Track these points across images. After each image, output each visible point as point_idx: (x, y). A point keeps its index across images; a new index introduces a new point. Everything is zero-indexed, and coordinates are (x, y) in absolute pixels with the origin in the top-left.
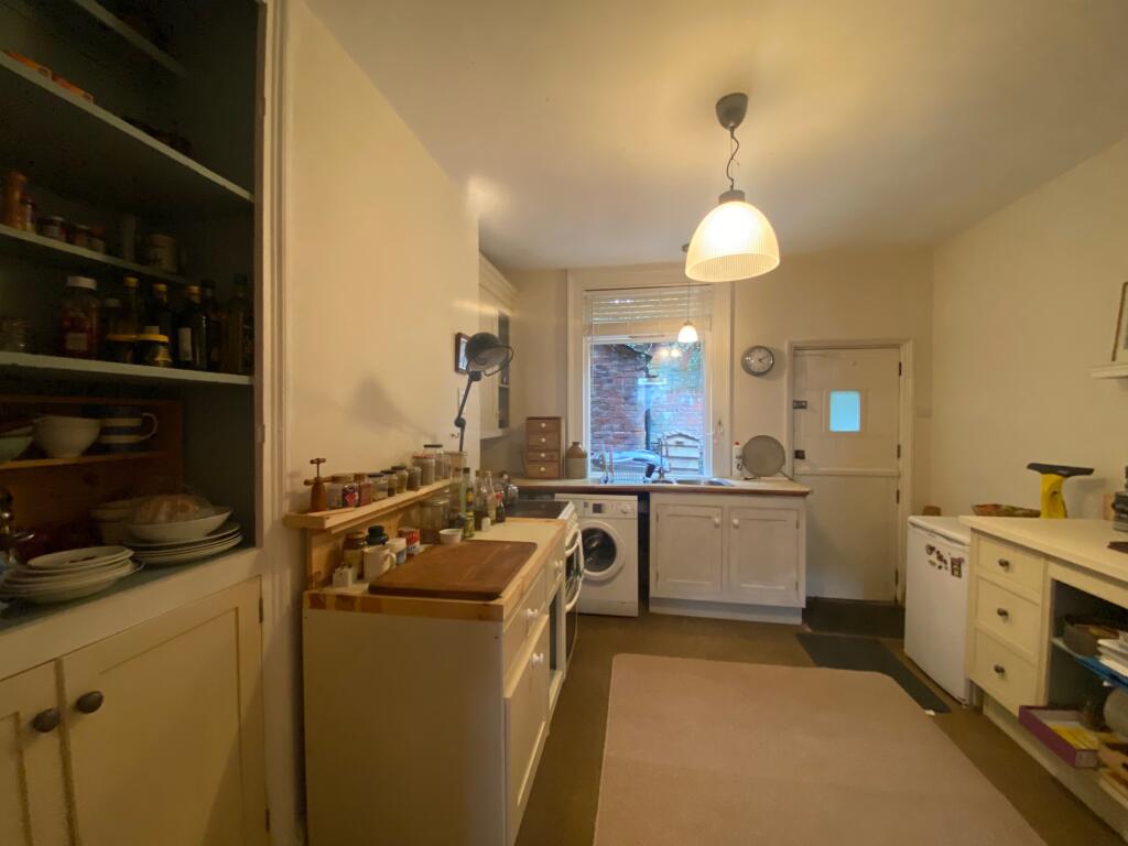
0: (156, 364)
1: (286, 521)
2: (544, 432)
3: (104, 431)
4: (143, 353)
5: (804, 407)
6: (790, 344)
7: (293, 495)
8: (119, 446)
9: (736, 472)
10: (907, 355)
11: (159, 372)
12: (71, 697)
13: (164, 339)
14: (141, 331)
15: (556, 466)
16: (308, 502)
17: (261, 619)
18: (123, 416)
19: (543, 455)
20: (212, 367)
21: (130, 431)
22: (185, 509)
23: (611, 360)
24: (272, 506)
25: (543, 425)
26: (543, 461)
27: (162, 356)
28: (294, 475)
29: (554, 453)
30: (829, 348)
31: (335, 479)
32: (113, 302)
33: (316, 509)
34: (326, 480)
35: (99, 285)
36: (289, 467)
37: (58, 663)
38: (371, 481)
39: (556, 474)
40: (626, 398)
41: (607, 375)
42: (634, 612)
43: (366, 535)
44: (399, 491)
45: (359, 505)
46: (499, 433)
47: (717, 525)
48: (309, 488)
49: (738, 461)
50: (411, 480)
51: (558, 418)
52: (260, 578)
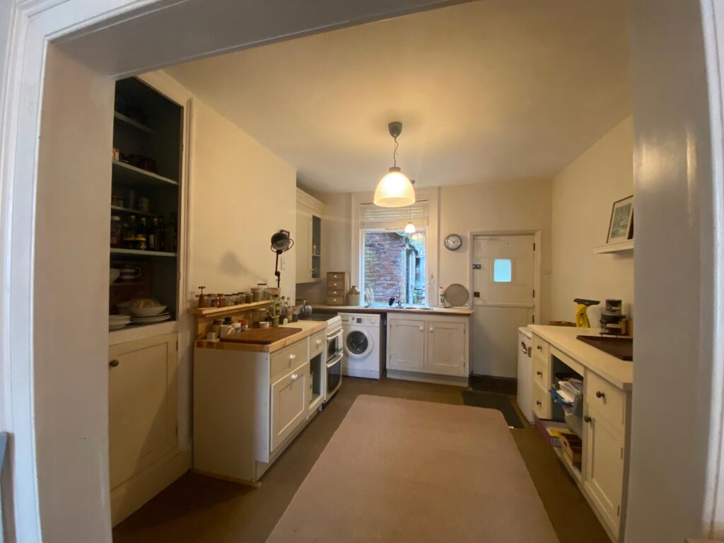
0: (140, 249)
1: (188, 311)
2: (336, 280)
3: (122, 274)
4: (136, 245)
5: (480, 268)
6: (471, 233)
7: (192, 302)
8: (126, 280)
9: (440, 303)
10: (537, 239)
11: (142, 252)
13: (144, 239)
14: (136, 236)
15: (342, 298)
16: (198, 305)
18: (128, 268)
20: (162, 250)
21: (131, 274)
22: (149, 304)
24: (183, 303)
25: (336, 276)
26: (335, 296)
27: (143, 246)
28: (192, 293)
29: (341, 291)
30: (493, 236)
31: (209, 295)
32: (126, 225)
33: (200, 307)
34: (206, 296)
35: (121, 219)
36: (190, 289)
38: (226, 297)
39: (342, 303)
40: (394, 262)
41: (383, 249)
42: (377, 376)
43: (223, 320)
44: (241, 303)
45: (219, 307)
46: (313, 280)
47: (422, 331)
48: (198, 298)
49: (442, 297)
50: (247, 298)
51: (343, 273)
52: (177, 333)
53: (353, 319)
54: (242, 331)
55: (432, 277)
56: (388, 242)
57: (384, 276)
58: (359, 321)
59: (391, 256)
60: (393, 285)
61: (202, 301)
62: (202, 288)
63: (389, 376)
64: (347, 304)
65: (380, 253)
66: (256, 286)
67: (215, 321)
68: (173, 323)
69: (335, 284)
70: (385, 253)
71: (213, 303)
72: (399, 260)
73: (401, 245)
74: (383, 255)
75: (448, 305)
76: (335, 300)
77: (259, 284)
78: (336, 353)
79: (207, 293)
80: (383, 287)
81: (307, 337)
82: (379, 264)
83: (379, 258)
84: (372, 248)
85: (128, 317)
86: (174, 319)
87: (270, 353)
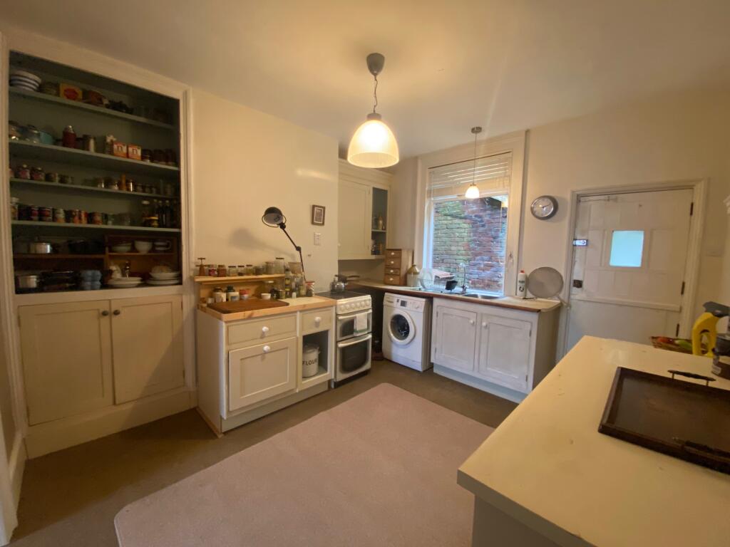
0: (153, 226)
1: (192, 279)
2: (393, 258)
4: (148, 223)
6: (572, 193)
7: (194, 270)
8: (160, 251)
9: (518, 292)
11: (156, 229)
12: (113, 310)
13: (157, 218)
14: (154, 217)
15: (398, 278)
16: (197, 273)
17: (182, 308)
18: (161, 241)
19: (392, 271)
23: (485, 210)
24: (187, 269)
25: (393, 254)
26: (392, 275)
27: (156, 224)
28: (194, 263)
29: (397, 270)
31: (209, 266)
33: (200, 275)
34: (206, 266)
36: (192, 260)
37: (110, 300)
38: (229, 269)
40: (494, 238)
41: (482, 221)
42: (420, 368)
43: (226, 289)
45: (218, 276)
46: (373, 257)
48: (198, 268)
49: (523, 285)
50: (258, 271)
51: (400, 250)
52: (182, 295)
53: (398, 301)
54: (241, 299)
55: (511, 256)
56: (489, 212)
57: (480, 254)
58: (403, 304)
59: (491, 230)
60: (492, 266)
61: (202, 270)
62: (201, 259)
64: (405, 284)
65: (477, 227)
67: (215, 288)
68: (178, 287)
69: (392, 262)
70: (483, 226)
71: (210, 273)
72: (501, 234)
74: (481, 229)
75: (529, 295)
76: (391, 279)
77: (277, 258)
78: (355, 334)
79: (208, 264)
80: (479, 269)
81: (296, 312)
82: (475, 240)
83: (475, 232)
84: (468, 221)
85: (139, 278)
86: (180, 283)
87: (226, 322)
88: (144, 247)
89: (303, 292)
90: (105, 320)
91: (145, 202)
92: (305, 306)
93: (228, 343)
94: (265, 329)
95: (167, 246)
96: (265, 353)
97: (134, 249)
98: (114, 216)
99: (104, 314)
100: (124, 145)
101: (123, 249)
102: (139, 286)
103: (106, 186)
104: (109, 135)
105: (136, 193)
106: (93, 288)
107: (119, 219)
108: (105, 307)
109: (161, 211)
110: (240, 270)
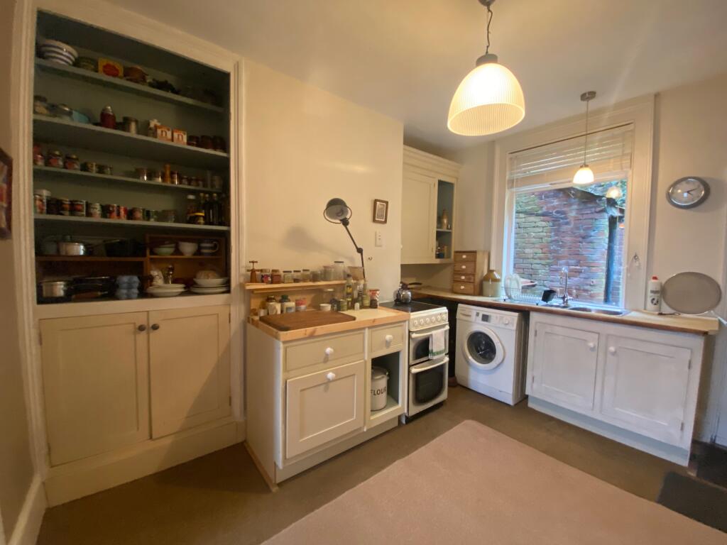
2: (464, 262)
3: (200, 247)
9: (650, 306)
11: (202, 226)
12: (151, 324)
13: (203, 214)
14: (200, 212)
15: (471, 286)
16: (248, 279)
17: (230, 321)
18: (207, 242)
19: (463, 278)
21: (210, 248)
23: (570, 205)
24: (235, 277)
25: (464, 257)
26: (463, 282)
27: (202, 221)
28: (244, 267)
29: (471, 276)
31: (261, 271)
33: (251, 282)
34: (258, 271)
36: (242, 263)
37: (148, 312)
38: (284, 273)
39: (472, 291)
40: (584, 238)
41: (566, 218)
42: (510, 400)
43: (280, 298)
44: (304, 280)
45: (272, 283)
46: (438, 261)
47: (592, 349)
48: (249, 273)
49: (656, 296)
50: (315, 277)
51: (475, 252)
52: (230, 305)
53: (478, 314)
54: (297, 311)
55: (636, 257)
56: (575, 207)
57: (564, 257)
58: (485, 318)
59: (578, 228)
61: (254, 276)
62: (253, 262)
63: (531, 405)
64: (481, 293)
65: (559, 225)
66: (331, 263)
67: (268, 298)
68: (226, 295)
69: (464, 267)
70: (568, 223)
71: (263, 279)
72: (593, 233)
73: (598, 209)
74: (564, 228)
75: (666, 309)
76: (462, 287)
77: (336, 262)
78: (430, 357)
79: (260, 268)
81: (364, 328)
82: (556, 241)
83: (557, 232)
84: (547, 218)
85: (183, 286)
86: (228, 291)
87: (284, 342)
88: (188, 249)
89: (367, 302)
90: (142, 336)
91: (191, 197)
92: (374, 321)
93: (286, 370)
94: (329, 350)
95: (215, 247)
96: (329, 381)
97: (178, 251)
98: (156, 213)
99: (141, 328)
100: (168, 130)
101: (166, 250)
102: (182, 294)
103: (150, 177)
104: (152, 120)
105: (181, 186)
106: (129, 298)
107: (162, 216)
108: (142, 320)
109: (207, 206)
110: (296, 275)
